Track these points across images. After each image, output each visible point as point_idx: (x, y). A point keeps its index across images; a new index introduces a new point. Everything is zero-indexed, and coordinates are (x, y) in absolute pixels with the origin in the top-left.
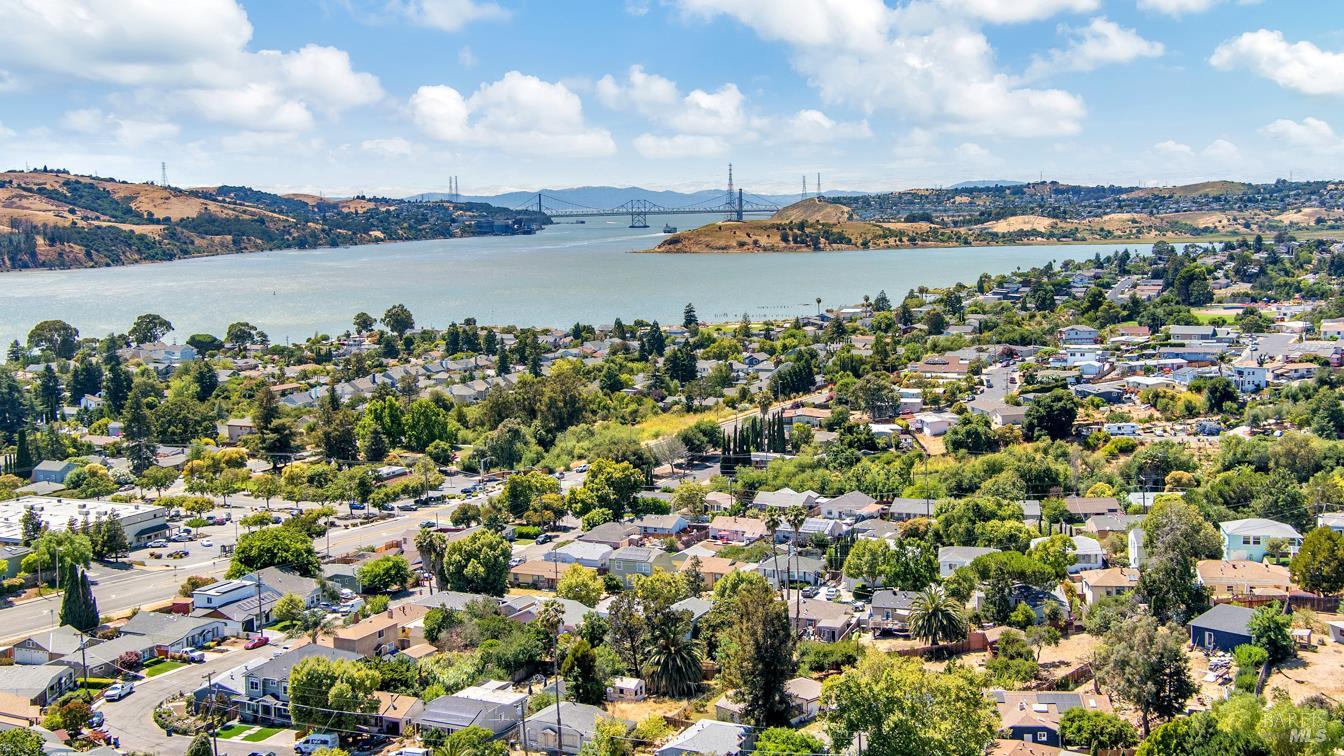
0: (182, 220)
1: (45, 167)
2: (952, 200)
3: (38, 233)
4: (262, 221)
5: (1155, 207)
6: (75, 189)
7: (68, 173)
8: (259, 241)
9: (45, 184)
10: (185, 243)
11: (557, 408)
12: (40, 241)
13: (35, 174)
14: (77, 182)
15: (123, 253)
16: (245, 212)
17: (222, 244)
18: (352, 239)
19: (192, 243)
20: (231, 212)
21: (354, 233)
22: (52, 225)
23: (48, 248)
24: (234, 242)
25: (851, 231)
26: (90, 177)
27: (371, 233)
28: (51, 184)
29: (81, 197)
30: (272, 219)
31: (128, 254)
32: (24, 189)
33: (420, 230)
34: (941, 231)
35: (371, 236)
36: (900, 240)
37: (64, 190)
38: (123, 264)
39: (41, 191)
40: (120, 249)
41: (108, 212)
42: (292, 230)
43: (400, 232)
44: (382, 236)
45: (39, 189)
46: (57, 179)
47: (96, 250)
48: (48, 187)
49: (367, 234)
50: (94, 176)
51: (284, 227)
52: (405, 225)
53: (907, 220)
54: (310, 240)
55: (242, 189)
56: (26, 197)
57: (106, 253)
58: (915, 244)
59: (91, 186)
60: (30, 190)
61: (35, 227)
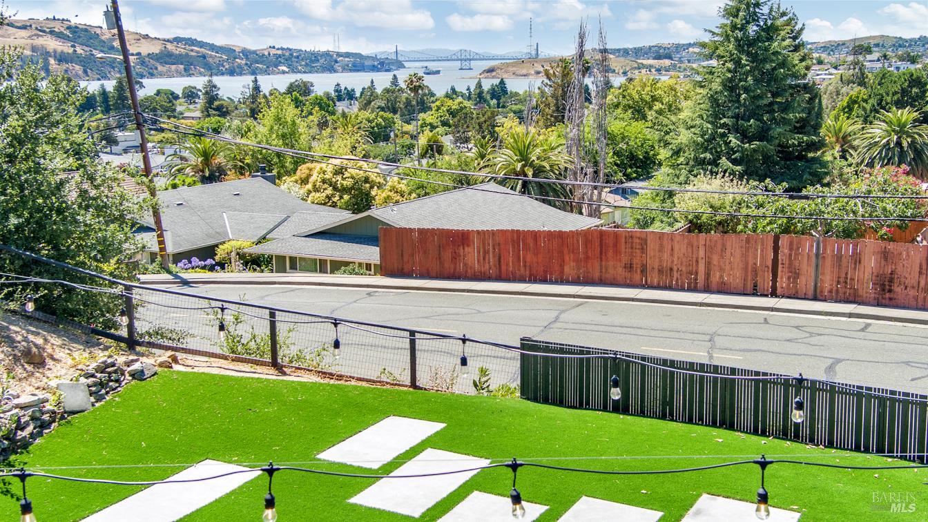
0: (149, 54)
1: (54, 17)
2: (686, 51)
3: (50, 56)
4: (204, 57)
5: (832, 50)
6: (75, 32)
7: (70, 21)
8: (203, 70)
9: (54, 28)
10: (152, 69)
11: (411, 106)
12: (52, 61)
13: (47, 22)
14: (76, 27)
15: (109, 72)
16: (192, 50)
17: (177, 71)
18: (266, 71)
19: (156, 68)
20: (182, 50)
21: (268, 67)
22: (60, 51)
23: (57, 66)
24: (185, 70)
25: (616, 64)
26: (85, 25)
27: (279, 68)
28: (58, 28)
29: (79, 37)
30: (211, 56)
31: (112, 73)
32: (40, 31)
33: (313, 67)
34: (678, 65)
35: (279, 70)
36: (650, 71)
37: (67, 32)
38: (109, 79)
39: (52, 32)
40: (107, 69)
41: (98, 48)
42: (225, 64)
43: (300, 68)
44: (287, 70)
45: (50, 31)
46: (62, 25)
47: (91, 69)
48: (56, 30)
49: (276, 68)
50: (87, 24)
51: (219, 61)
52: (303, 63)
53: (655, 58)
54: (237, 70)
55: (190, 39)
56: (41, 36)
57: (97, 71)
58: (660, 74)
59: (86, 30)
60: (44, 31)
61: (48, 52)
